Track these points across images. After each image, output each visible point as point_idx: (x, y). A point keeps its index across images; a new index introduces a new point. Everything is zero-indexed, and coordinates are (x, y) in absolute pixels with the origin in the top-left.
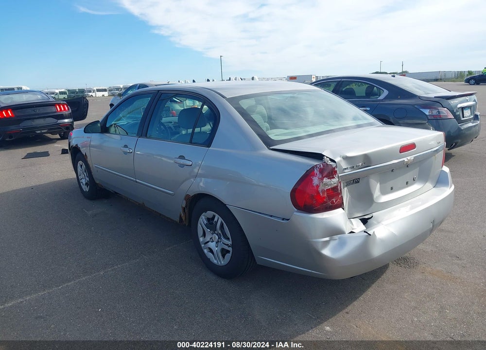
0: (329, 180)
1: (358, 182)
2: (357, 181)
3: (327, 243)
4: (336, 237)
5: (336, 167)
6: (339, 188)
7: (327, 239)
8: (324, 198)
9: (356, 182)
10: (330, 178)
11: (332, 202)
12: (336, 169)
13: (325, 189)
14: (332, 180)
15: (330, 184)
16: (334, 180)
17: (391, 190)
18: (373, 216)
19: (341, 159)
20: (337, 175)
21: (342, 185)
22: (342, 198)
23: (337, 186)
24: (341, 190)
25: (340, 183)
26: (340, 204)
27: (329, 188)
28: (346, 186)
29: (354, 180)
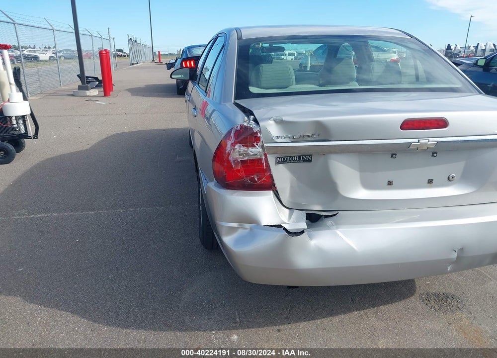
0: (245, 148)
1: (310, 161)
2: (305, 158)
3: (232, 230)
4: (248, 226)
5: (260, 132)
6: (264, 161)
7: (235, 225)
8: (238, 171)
9: (305, 161)
10: (247, 146)
11: (253, 180)
12: (259, 135)
13: (239, 160)
14: (250, 148)
15: (247, 154)
16: (253, 150)
17: (388, 184)
18: (336, 214)
19: (272, 122)
20: (260, 144)
21: (272, 160)
22: (271, 177)
23: (261, 159)
24: (268, 165)
25: (265, 155)
26: (268, 185)
27: (246, 158)
28: (282, 162)
29: (300, 157)
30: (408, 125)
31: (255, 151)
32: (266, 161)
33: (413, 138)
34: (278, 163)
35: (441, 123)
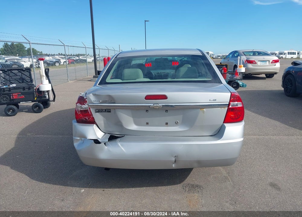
0: (81, 105)
1: (110, 112)
2: (108, 110)
3: (77, 140)
4: (83, 139)
5: (87, 98)
7: (78, 138)
8: (80, 115)
9: (108, 112)
10: (82, 104)
11: (86, 119)
12: (86, 100)
13: (79, 110)
14: (83, 105)
15: (82, 108)
16: (84, 106)
17: (147, 124)
18: (123, 136)
19: (91, 95)
20: (87, 103)
21: (93, 111)
22: (93, 118)
23: (88, 110)
24: (91, 113)
25: (89, 108)
26: (92, 122)
27: (82, 110)
28: (98, 112)
29: (105, 110)
30: (148, 97)
31: (85, 106)
32: (90, 111)
33: (151, 103)
34: (96, 112)
35: (164, 97)
